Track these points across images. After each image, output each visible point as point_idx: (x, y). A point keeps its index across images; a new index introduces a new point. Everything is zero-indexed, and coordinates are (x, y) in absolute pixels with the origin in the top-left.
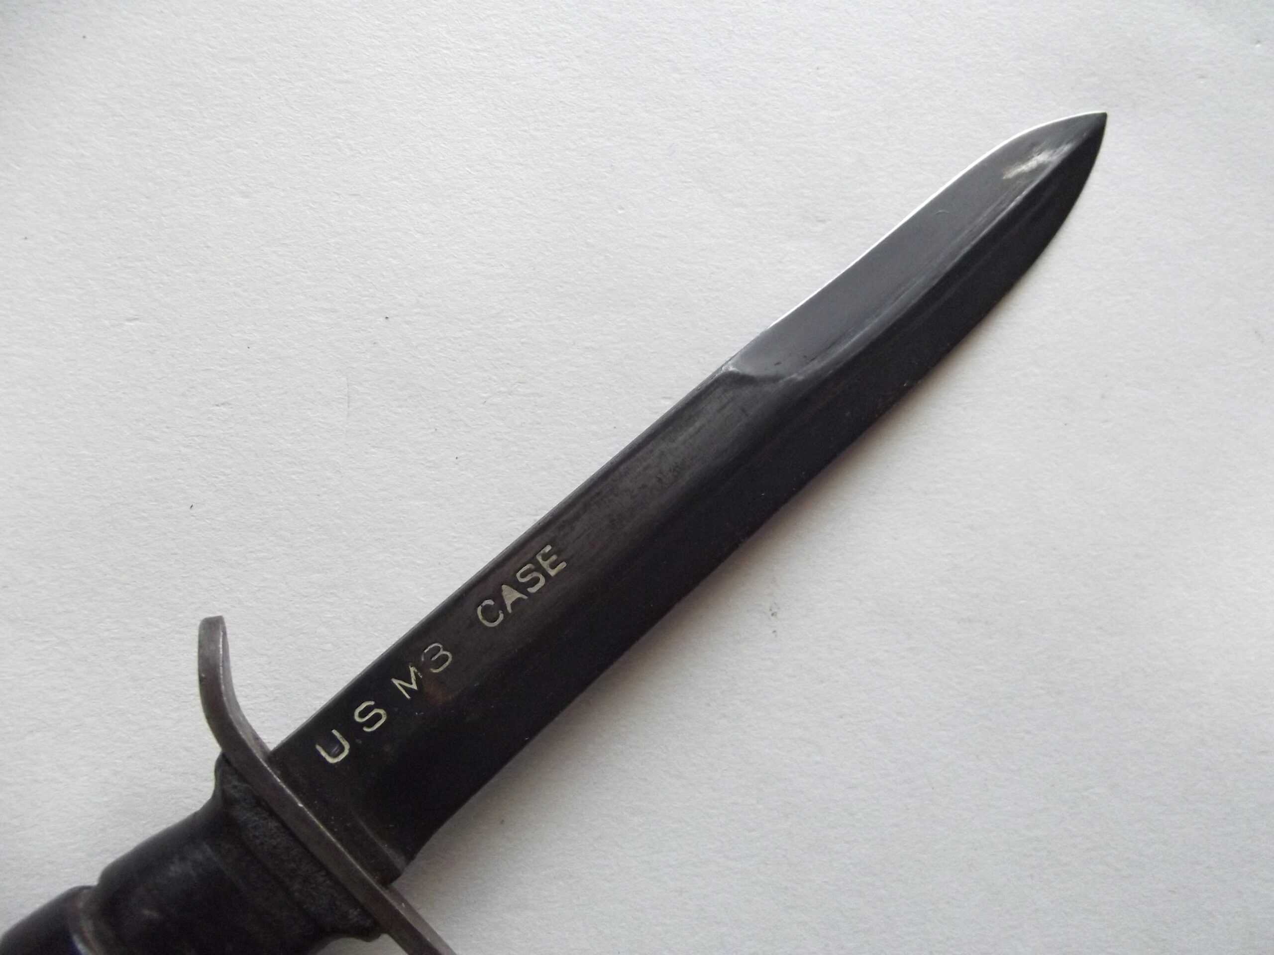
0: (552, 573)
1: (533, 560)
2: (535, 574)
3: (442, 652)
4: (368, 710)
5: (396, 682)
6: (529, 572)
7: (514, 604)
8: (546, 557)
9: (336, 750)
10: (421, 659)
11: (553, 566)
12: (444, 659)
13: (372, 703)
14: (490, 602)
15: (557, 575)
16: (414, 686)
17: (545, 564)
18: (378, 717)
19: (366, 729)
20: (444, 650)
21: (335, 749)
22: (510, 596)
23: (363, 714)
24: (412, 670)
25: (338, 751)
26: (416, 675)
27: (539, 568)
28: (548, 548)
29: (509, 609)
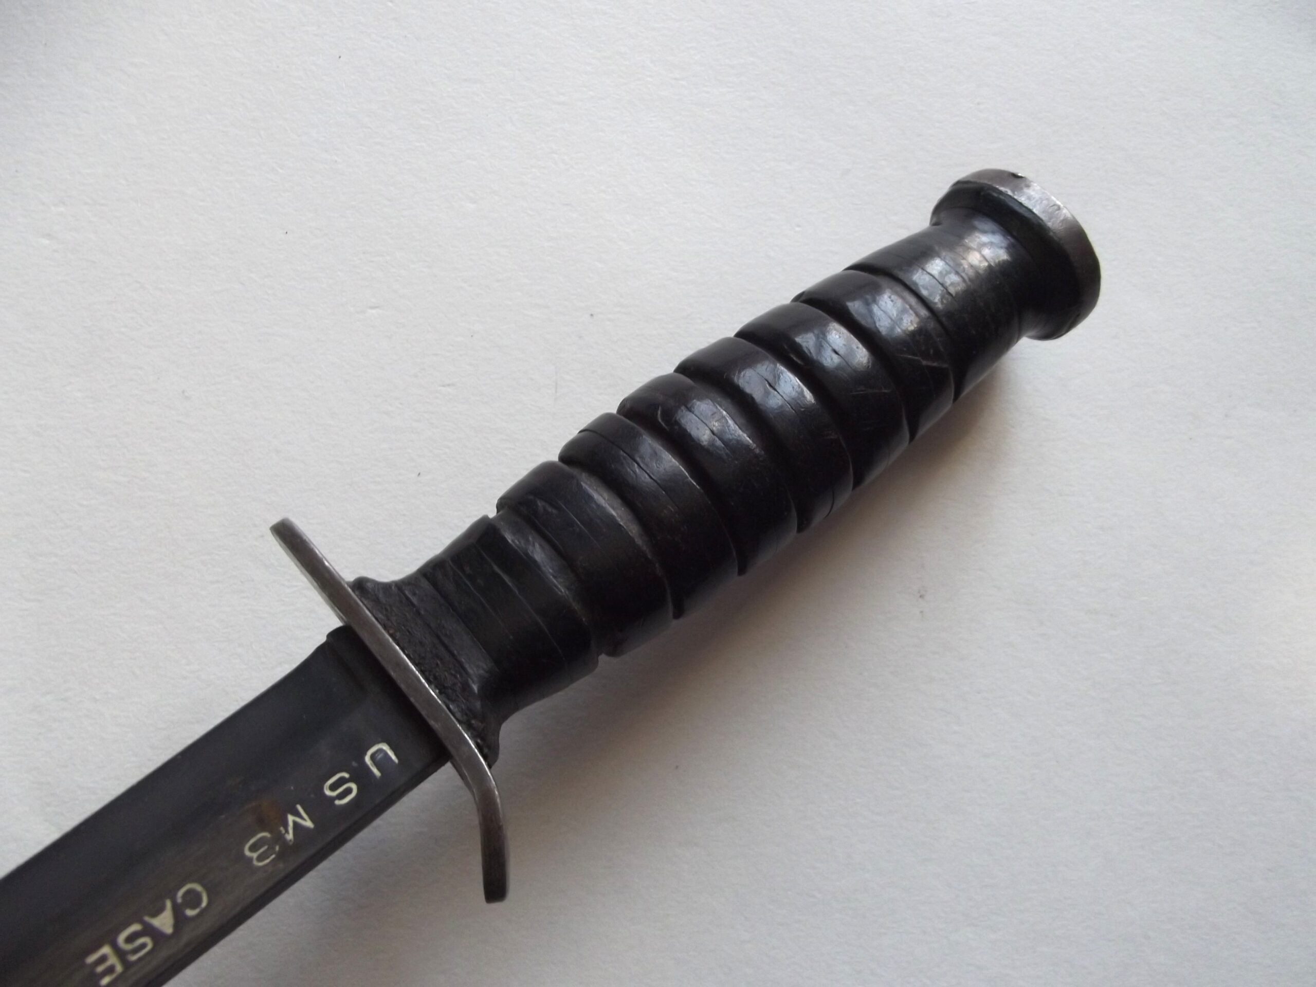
0: (106, 950)
1: (127, 965)
2: (129, 947)
3: (255, 855)
4: (342, 796)
5: (309, 824)
6: (135, 951)
7: (161, 910)
8: (111, 970)
9: (378, 755)
10: (280, 848)
11: (103, 959)
12: (253, 848)
13: (337, 802)
14: (190, 913)
15: (99, 946)
16: (291, 818)
17: (113, 960)
18: (333, 787)
19: (346, 775)
20: (251, 859)
21: (380, 756)
22: (164, 922)
23: (348, 791)
24: (290, 836)
25: (377, 755)
26: (287, 831)
27: (121, 954)
28: (105, 981)
29: (169, 904)
